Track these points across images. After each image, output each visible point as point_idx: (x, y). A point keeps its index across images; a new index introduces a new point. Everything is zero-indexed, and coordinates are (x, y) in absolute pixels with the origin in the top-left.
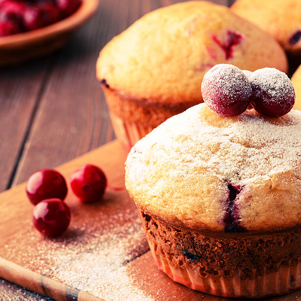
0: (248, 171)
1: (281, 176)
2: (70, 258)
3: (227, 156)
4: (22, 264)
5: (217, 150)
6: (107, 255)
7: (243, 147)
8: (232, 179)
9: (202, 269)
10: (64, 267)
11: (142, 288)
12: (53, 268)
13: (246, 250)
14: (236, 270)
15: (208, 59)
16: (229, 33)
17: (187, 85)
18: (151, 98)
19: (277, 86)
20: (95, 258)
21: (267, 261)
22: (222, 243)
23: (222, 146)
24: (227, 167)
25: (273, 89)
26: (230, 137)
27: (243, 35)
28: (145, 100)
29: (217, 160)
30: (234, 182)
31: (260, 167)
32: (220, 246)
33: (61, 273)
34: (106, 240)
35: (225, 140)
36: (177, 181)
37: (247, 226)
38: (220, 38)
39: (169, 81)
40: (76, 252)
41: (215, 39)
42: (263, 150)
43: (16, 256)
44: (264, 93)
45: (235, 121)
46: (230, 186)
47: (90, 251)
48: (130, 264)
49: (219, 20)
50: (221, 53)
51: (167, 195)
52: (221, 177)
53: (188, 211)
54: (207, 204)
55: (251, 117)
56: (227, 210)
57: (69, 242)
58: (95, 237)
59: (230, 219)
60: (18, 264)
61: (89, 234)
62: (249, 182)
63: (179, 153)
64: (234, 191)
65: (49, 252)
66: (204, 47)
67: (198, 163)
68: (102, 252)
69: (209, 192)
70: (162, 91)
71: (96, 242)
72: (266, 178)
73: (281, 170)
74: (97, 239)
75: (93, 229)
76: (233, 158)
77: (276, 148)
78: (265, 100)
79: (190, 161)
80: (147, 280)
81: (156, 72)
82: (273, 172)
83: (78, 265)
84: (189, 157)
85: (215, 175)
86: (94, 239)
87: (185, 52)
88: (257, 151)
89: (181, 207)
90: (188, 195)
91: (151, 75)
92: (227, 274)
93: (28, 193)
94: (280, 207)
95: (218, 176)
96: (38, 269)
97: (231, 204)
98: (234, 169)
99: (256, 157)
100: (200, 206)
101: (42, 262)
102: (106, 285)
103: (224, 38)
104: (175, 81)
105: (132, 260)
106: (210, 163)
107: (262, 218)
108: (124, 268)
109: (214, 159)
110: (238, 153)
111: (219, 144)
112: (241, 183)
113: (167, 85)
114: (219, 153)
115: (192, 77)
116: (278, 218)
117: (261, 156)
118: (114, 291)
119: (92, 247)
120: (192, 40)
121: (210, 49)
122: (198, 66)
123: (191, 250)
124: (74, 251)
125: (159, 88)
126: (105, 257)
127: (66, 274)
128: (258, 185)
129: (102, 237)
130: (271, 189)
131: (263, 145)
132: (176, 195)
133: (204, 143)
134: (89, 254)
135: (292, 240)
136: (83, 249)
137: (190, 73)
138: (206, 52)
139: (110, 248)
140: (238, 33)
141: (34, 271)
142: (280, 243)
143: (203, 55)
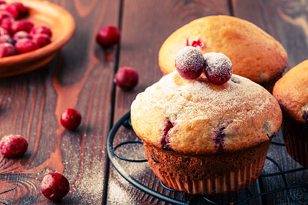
1: (198, 122)
5: (171, 99)
7: (185, 100)
8: (171, 118)
13: (179, 163)
14: (176, 174)
19: (217, 66)
23: (174, 97)
24: (170, 112)
25: (214, 67)
26: (180, 92)
30: (172, 121)
31: (190, 114)
35: (178, 93)
36: (144, 113)
37: (173, 148)
42: (197, 104)
44: (209, 69)
45: (190, 83)
46: (169, 122)
52: (165, 116)
54: (153, 130)
56: (163, 136)
59: (164, 142)
62: (180, 123)
67: (158, 104)
72: (191, 121)
73: (201, 118)
79: (155, 103)
82: (196, 119)
84: (155, 100)
88: (193, 104)
92: (171, 175)
97: (166, 134)
98: (175, 112)
100: (150, 131)
106: (163, 106)
107: (182, 145)
110: (181, 103)
111: (173, 95)
112: (177, 121)
114: (171, 101)
128: (183, 125)
130: (189, 129)
131: (198, 101)
133: (166, 93)
135: (208, 163)
142: (200, 163)
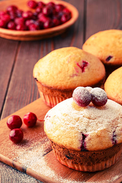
0: (90, 129)
1: (102, 131)
2: (23, 153)
3: (82, 123)
4: (6, 156)
6: (37, 152)
7: (88, 119)
8: (84, 132)
9: (72, 162)
10: (21, 157)
11: (50, 167)
12: (17, 158)
13: (89, 156)
14: (85, 163)
15: (75, 73)
16: (83, 62)
17: (67, 82)
18: (54, 87)
19: (101, 96)
20: (33, 153)
21: (96, 160)
22: (80, 154)
23: (80, 119)
24: (82, 127)
25: (99, 97)
26: (83, 115)
27: (89, 63)
28: (51, 87)
29: (78, 124)
30: (85, 133)
31: (94, 127)
32: (79, 155)
33: (20, 160)
34: (37, 145)
35: (81, 116)
36: (63, 132)
37: (89, 149)
38: (80, 64)
39: (60, 81)
40: (25, 150)
41: (78, 64)
42: (95, 120)
43: (3, 152)
44: (96, 98)
45: (85, 108)
46: (83, 135)
47: (30, 150)
48: (45, 156)
49: (80, 56)
50: (80, 70)
51: (60, 137)
52: (80, 131)
53: (67, 144)
54: (74, 141)
55: (91, 106)
56: (82, 144)
57: (23, 146)
58: (33, 143)
59: (83, 147)
60: (4, 155)
61: (30, 142)
62: (90, 133)
63: (64, 121)
64: (84, 137)
65: (16, 150)
66: (73, 68)
67: (71, 125)
68: (35, 150)
69: (75, 137)
70: (58, 85)
71: (33, 145)
72: (96, 132)
73: (102, 129)
74: (33, 144)
75: (32, 139)
76: (84, 124)
77: (100, 120)
78: (96, 101)
79: (68, 124)
80: (52, 163)
81: (55, 77)
82: (99, 129)
83: (26, 156)
84: (68, 123)
85: (77, 130)
86: (32, 144)
87: (67, 70)
88: (93, 121)
89: (65, 142)
90: (67, 137)
91: (54, 78)
92: (81, 164)
93: (7, 124)
94: (101, 143)
95: (78, 131)
96: (11, 158)
97: (83, 141)
98: (84, 128)
99: (93, 123)
100: (72, 142)
101: (13, 154)
102: (37, 165)
103: (81, 64)
104: (63, 81)
105: (46, 154)
106: (75, 126)
107: (95, 147)
108: (44, 157)
109: (77, 124)
110: (86, 122)
111: (79, 118)
112: (87, 134)
113: (60, 82)
114: (79, 121)
115: (69, 79)
116: (101, 147)
117: (94, 123)
118: (40, 168)
119: (32, 148)
120: (69, 65)
121: (76, 69)
122: (71, 75)
123: (68, 155)
124: (25, 149)
125: (57, 83)
126: (36, 152)
127: (22, 160)
128: (93, 135)
129: (35, 143)
130: (98, 136)
131: (95, 118)
132: (63, 137)
133: (73, 118)
134: (30, 151)
135: (105, 153)
136: (28, 149)
137: (68, 78)
138: (74, 70)
139: (38, 148)
140: (87, 61)
141: (10, 158)
142: (101, 154)
143: (73, 71)
